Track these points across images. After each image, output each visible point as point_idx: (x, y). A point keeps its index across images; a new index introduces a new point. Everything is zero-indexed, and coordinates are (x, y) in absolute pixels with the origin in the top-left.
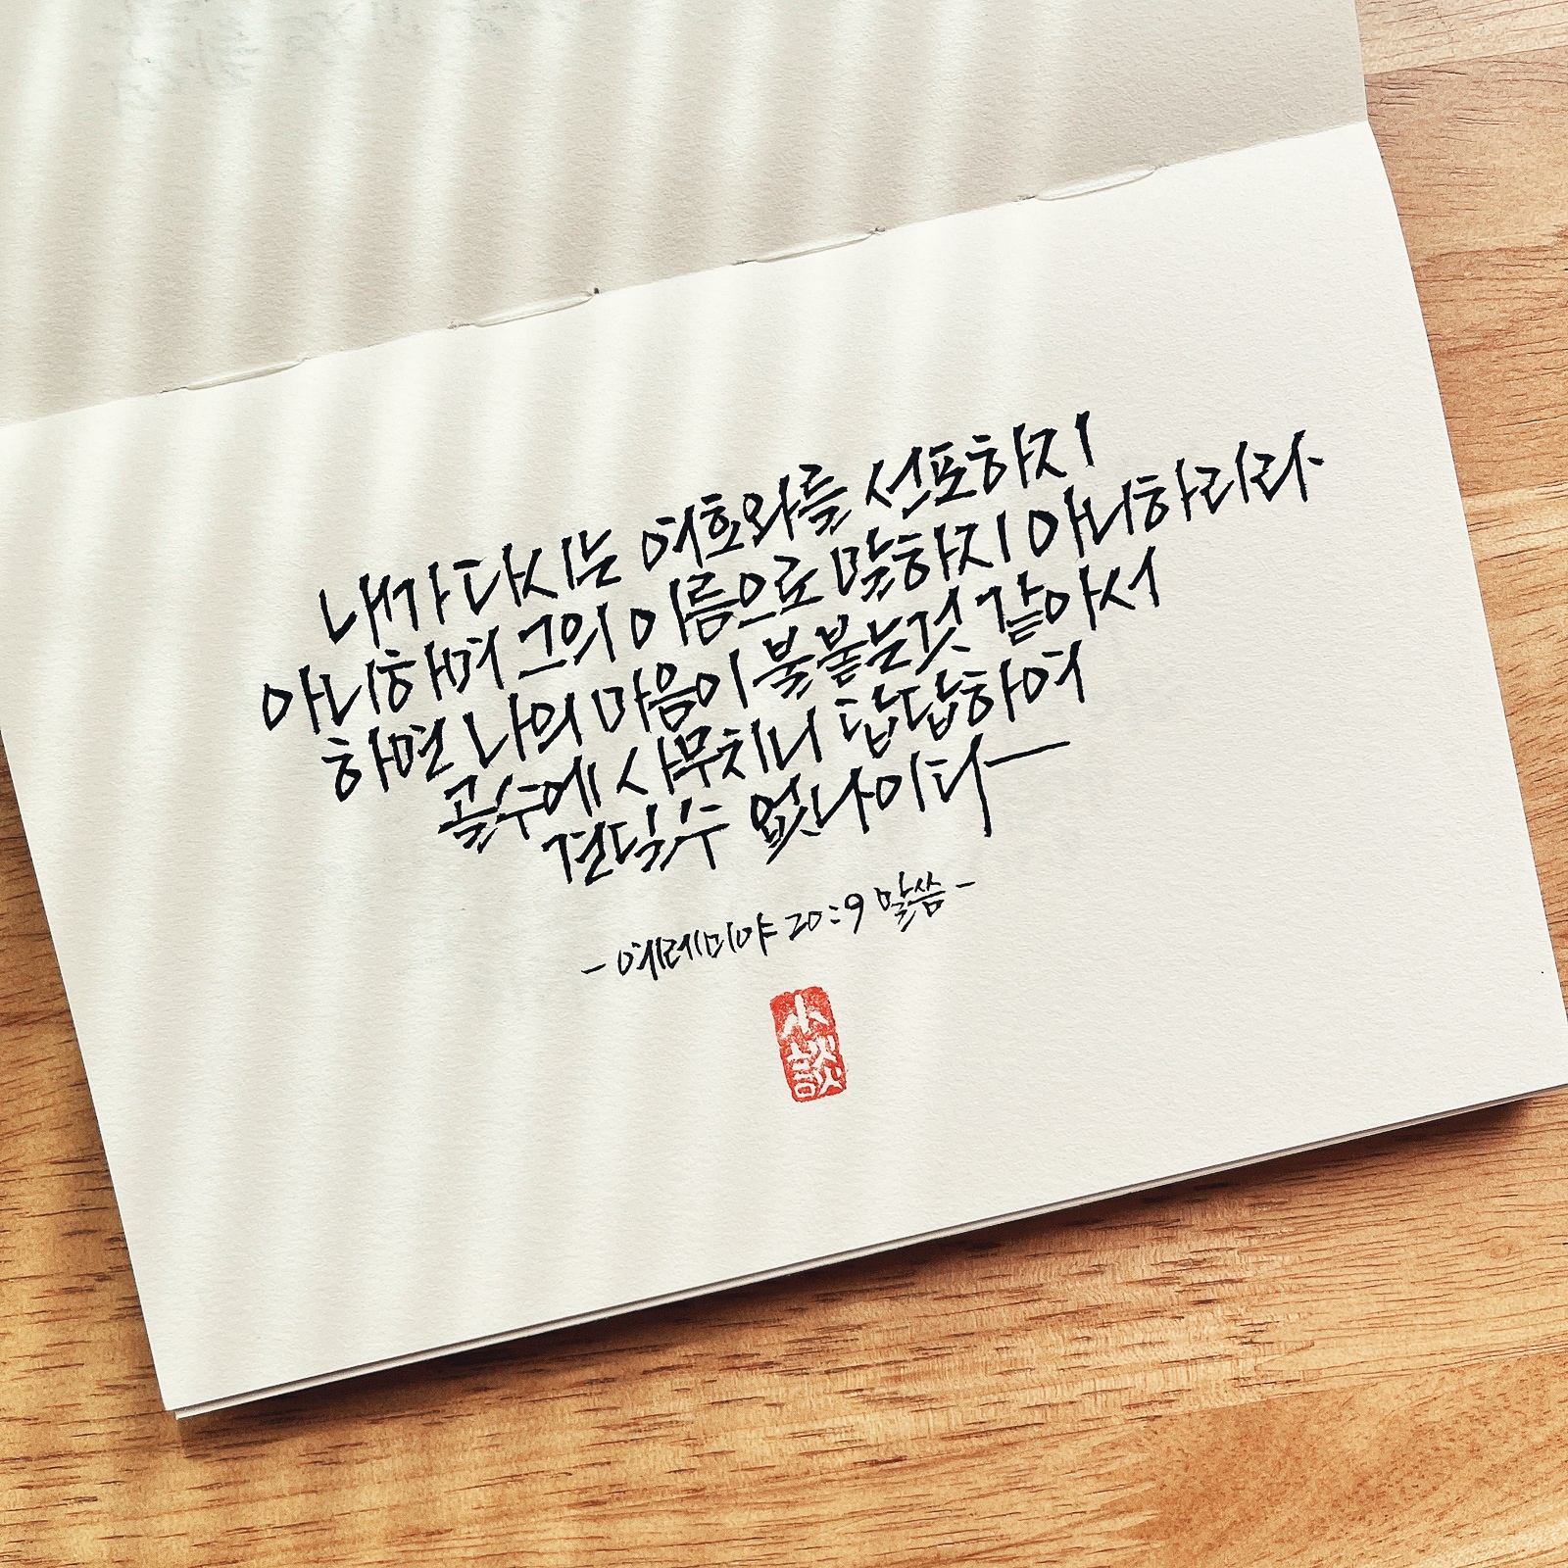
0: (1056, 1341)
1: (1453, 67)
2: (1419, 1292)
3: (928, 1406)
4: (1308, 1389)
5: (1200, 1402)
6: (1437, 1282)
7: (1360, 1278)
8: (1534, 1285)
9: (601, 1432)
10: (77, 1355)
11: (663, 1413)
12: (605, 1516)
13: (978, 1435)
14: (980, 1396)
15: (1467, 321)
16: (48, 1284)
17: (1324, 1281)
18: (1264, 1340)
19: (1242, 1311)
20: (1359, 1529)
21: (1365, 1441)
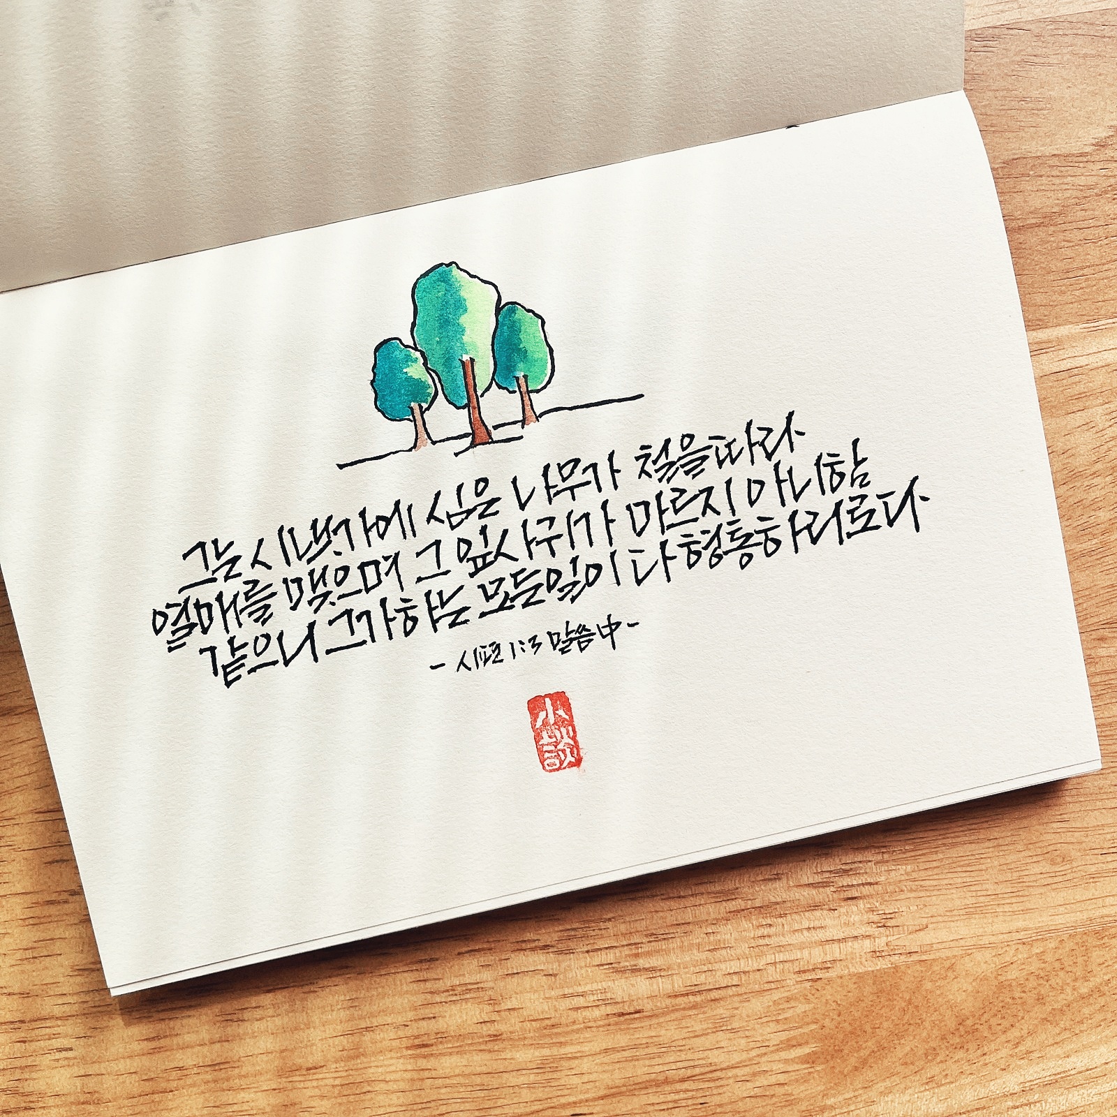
0: (747, 928)
1: (1021, 25)
2: (1001, 889)
3: (658, 974)
4: (924, 957)
5: (848, 968)
6: (1013, 882)
7: (959, 880)
8: (1080, 883)
9: (429, 996)
10: (57, 947)
11: (472, 982)
12: (432, 1054)
13: (694, 994)
14: (695, 966)
15: (1032, 206)
16: (34, 898)
17: (935, 883)
18: (893, 925)
19: (877, 904)
20: (960, 1054)
21: (964, 993)
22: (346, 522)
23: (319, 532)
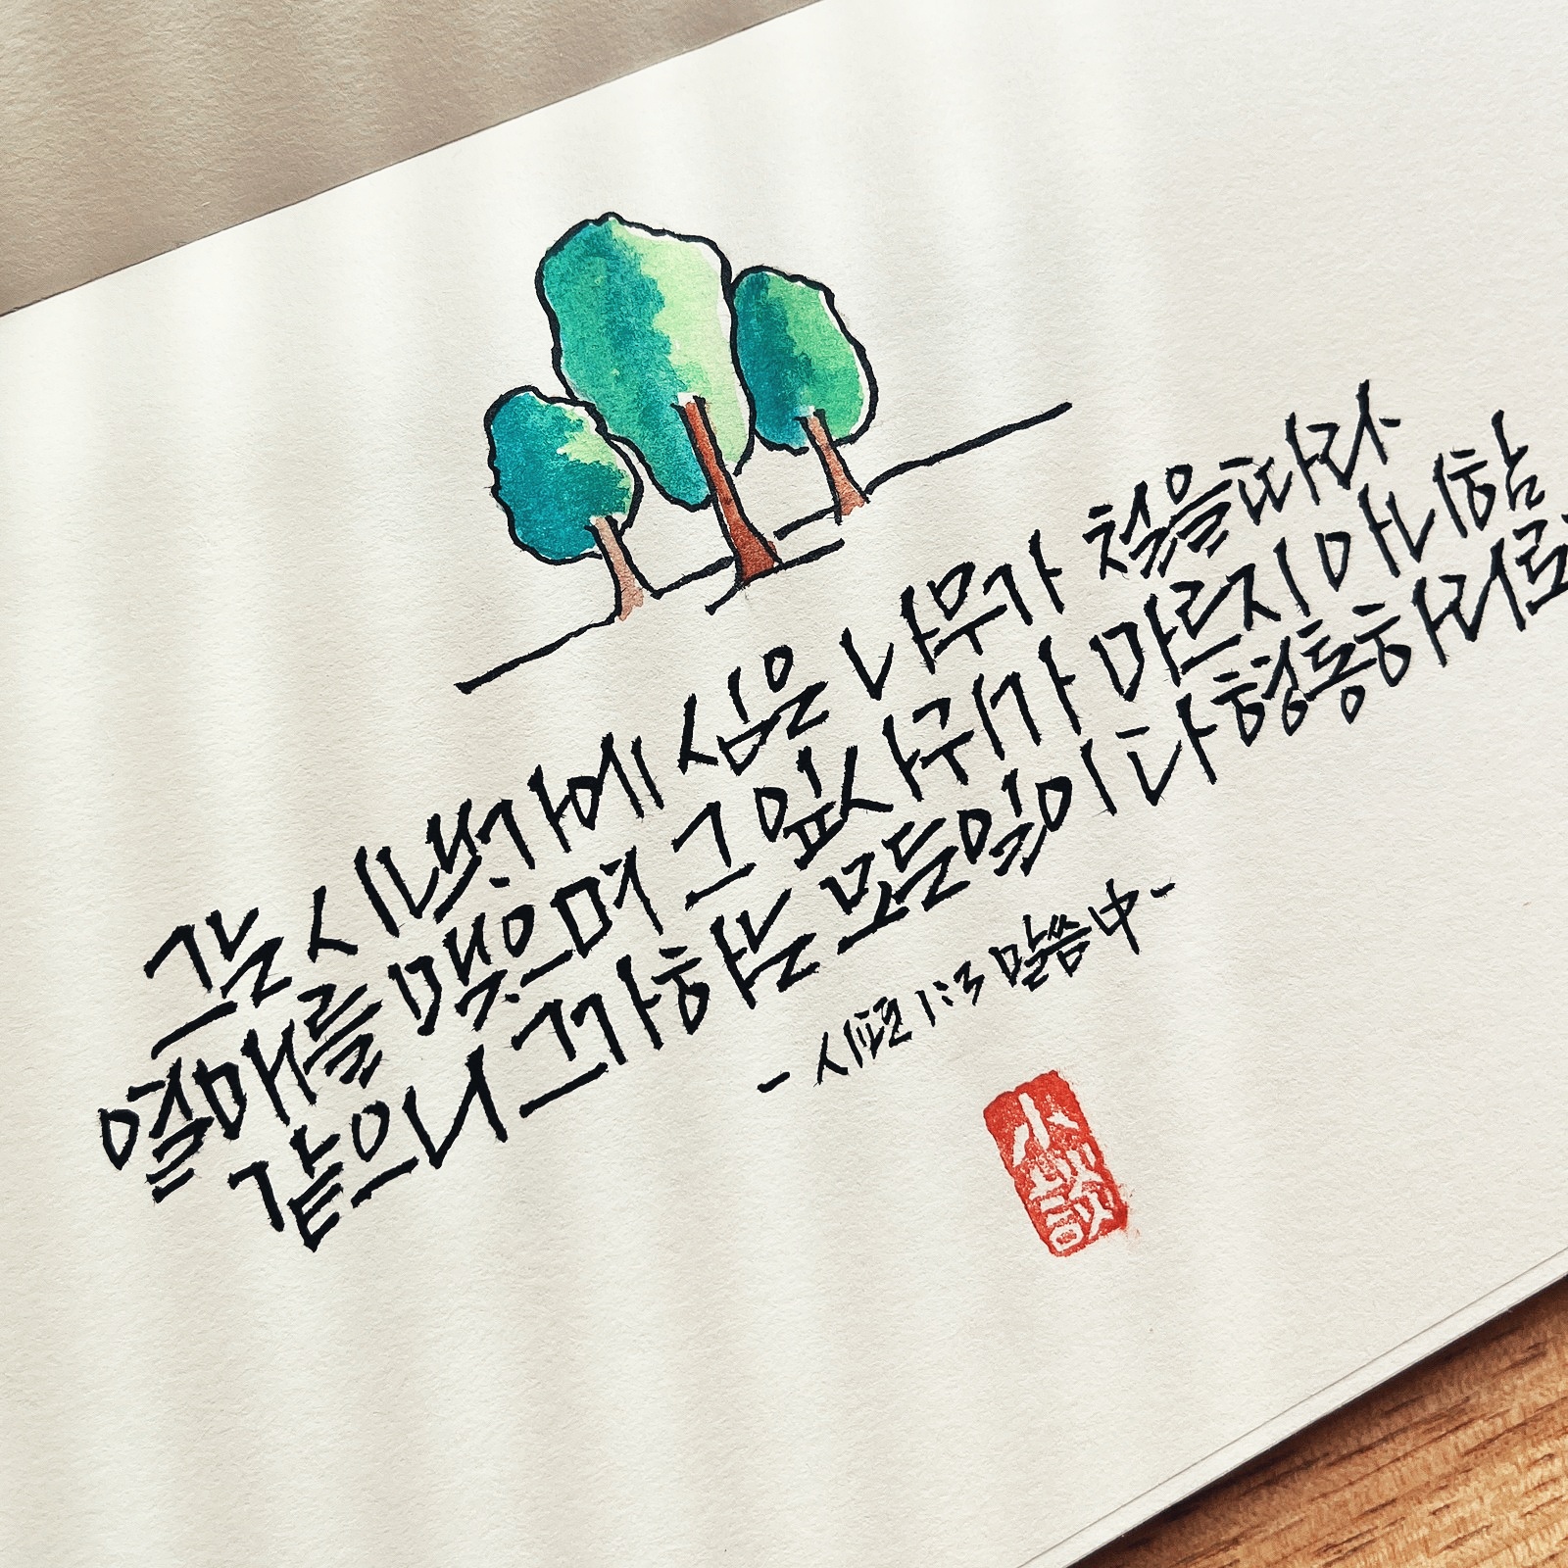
22: (504, 809)
23: (448, 844)
